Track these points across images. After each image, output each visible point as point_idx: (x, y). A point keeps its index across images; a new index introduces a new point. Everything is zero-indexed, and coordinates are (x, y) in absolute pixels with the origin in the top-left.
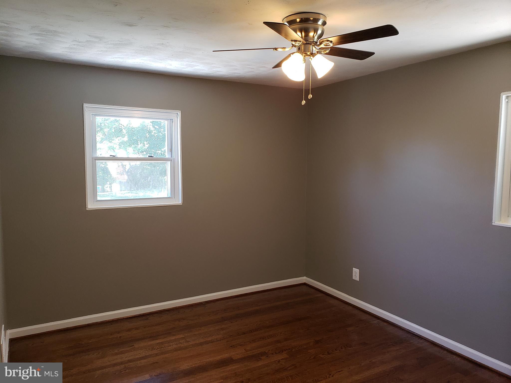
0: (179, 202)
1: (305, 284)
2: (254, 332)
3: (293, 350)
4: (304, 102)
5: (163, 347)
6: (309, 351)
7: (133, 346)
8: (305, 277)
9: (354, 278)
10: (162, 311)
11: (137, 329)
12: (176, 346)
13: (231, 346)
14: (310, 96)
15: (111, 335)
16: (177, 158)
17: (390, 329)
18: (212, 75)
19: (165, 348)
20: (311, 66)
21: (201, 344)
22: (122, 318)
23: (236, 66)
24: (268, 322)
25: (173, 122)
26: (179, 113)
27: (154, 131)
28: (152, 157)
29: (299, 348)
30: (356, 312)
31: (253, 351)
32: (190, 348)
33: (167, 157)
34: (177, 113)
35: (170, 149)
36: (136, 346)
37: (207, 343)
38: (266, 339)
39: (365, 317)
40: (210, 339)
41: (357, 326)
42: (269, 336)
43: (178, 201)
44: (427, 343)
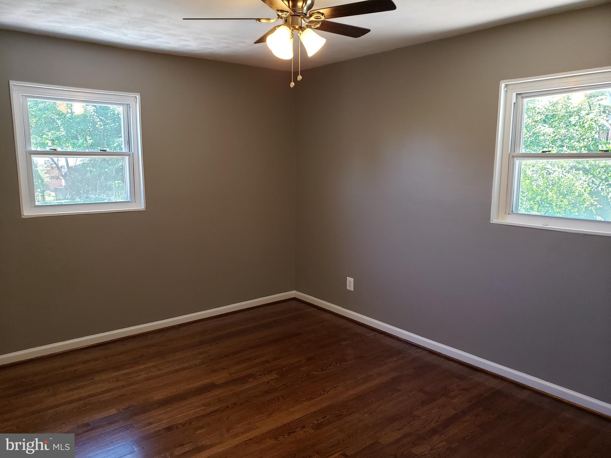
0: (141, 207)
1: (294, 299)
2: (238, 353)
3: (284, 369)
4: (292, 84)
5: (130, 378)
6: (301, 369)
7: (93, 379)
8: (294, 292)
9: (348, 288)
10: (126, 338)
11: (95, 360)
12: (146, 375)
13: (212, 370)
14: (300, 78)
15: (63, 369)
16: (136, 153)
17: (388, 340)
18: (179, 49)
19: (133, 379)
20: (300, 42)
21: (177, 371)
22: (76, 349)
23: (209, 40)
24: (254, 342)
25: (130, 107)
26: (138, 96)
27: (99, 123)
28: (105, 151)
29: (290, 367)
30: (351, 325)
31: (238, 374)
32: (164, 376)
33: (124, 151)
34: (135, 97)
35: (127, 141)
36: (97, 379)
37: (183, 369)
38: (252, 360)
39: (360, 330)
40: (186, 365)
41: (352, 339)
42: (256, 357)
43: (140, 205)
44: (424, 352)
